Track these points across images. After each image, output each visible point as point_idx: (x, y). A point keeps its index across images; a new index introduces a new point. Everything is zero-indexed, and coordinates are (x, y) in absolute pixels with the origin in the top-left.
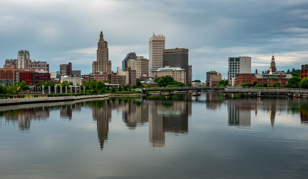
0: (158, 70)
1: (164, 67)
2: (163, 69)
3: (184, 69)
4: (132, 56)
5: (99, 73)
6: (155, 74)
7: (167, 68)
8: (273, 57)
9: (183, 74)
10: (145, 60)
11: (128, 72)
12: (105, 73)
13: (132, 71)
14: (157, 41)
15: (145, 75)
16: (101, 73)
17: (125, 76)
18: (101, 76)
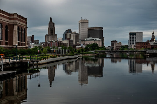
0: (85, 40)
1: (88, 38)
2: (88, 39)
3: (101, 39)
4: (69, 31)
5: (53, 41)
6: (83, 42)
7: (90, 38)
8: (153, 32)
9: (100, 42)
10: (77, 34)
11: (68, 41)
12: (56, 41)
13: (71, 40)
14: (84, 23)
15: (78, 43)
16: (54, 41)
17: (67, 43)
18: (54, 43)
